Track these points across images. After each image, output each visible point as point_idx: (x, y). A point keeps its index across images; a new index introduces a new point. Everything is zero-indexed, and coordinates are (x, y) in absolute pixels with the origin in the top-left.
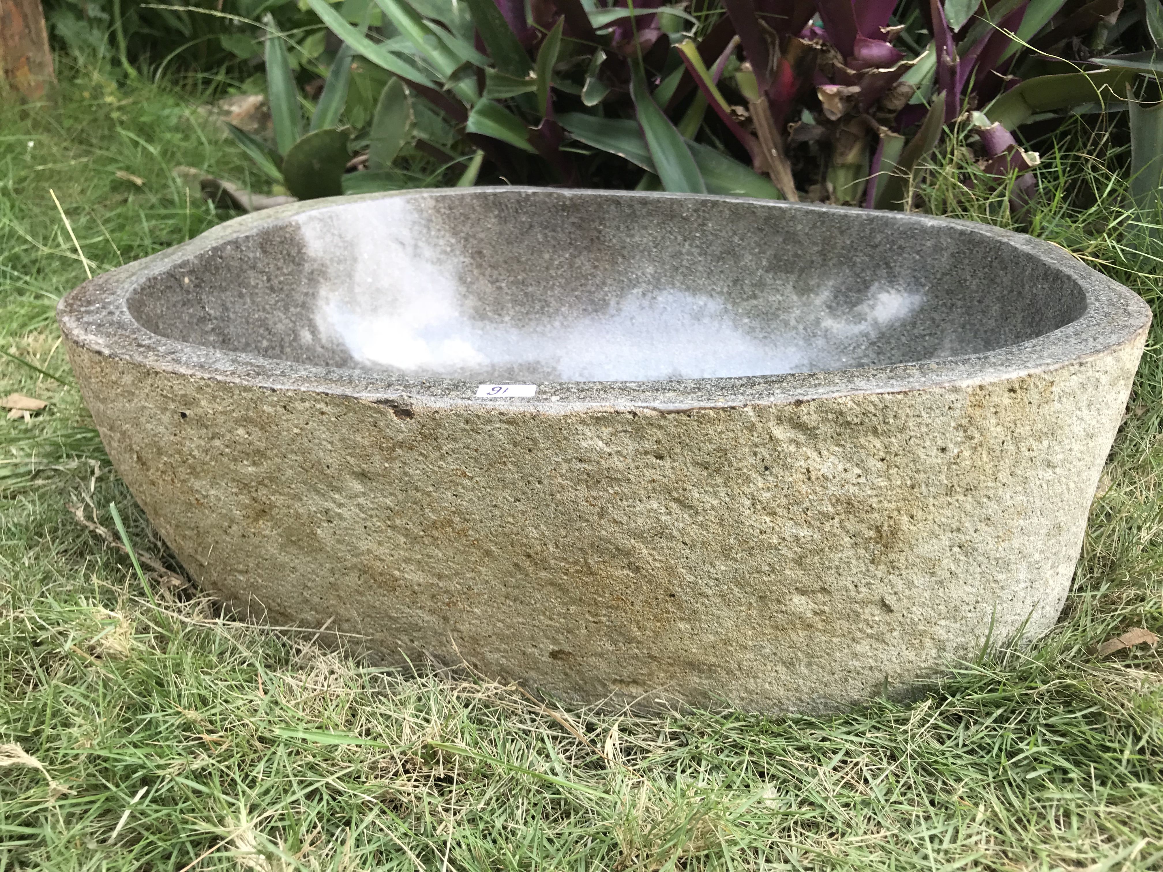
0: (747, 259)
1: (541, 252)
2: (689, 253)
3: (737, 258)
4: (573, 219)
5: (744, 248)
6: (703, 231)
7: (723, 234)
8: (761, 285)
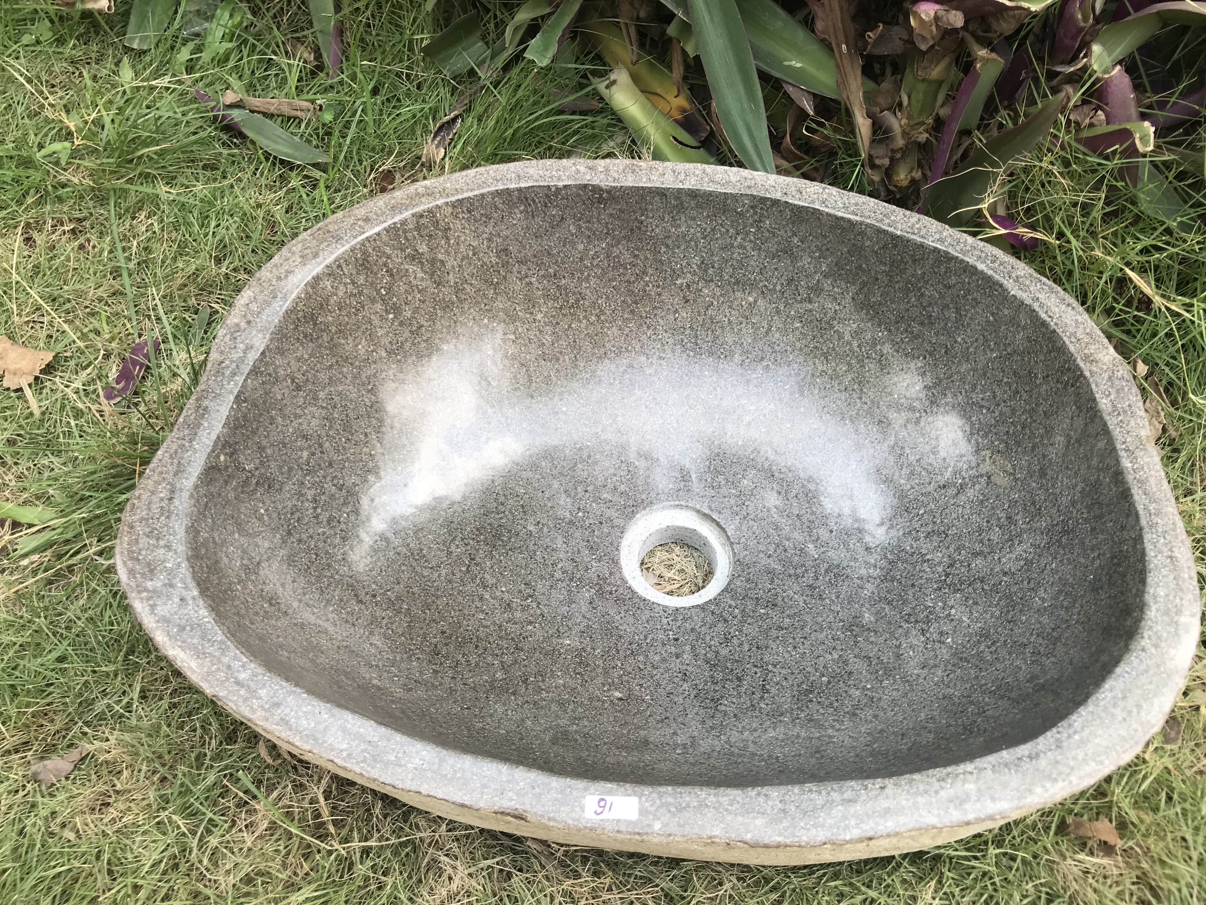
0: (805, 261)
1: (573, 244)
2: (741, 246)
3: (794, 258)
4: (611, 211)
5: (804, 250)
6: (759, 228)
7: (782, 232)
8: (817, 289)
